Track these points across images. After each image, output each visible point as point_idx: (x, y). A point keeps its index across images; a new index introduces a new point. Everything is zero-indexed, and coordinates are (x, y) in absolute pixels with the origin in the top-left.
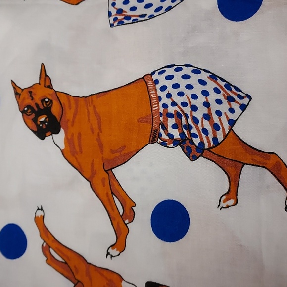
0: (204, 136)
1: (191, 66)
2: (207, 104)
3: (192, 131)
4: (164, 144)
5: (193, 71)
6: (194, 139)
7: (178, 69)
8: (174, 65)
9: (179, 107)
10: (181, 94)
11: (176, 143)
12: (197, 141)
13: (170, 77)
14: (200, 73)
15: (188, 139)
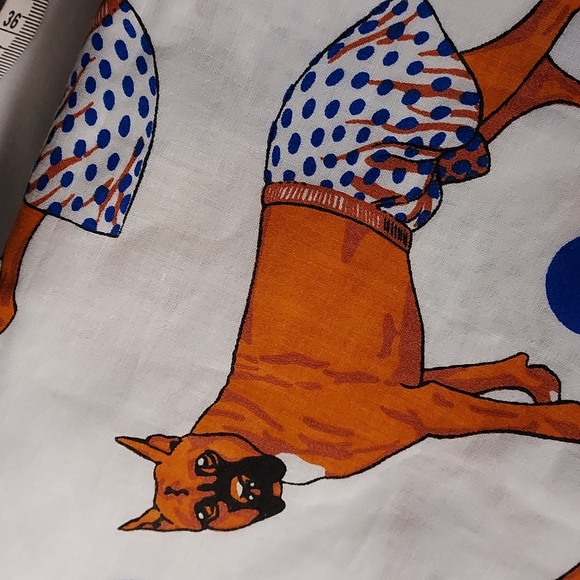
0: (448, 120)
1: (292, 87)
2: (385, 87)
3: (426, 142)
4: (423, 218)
5: (305, 88)
6: (443, 145)
7: (286, 118)
8: (275, 123)
9: (364, 149)
10: (339, 134)
11: (434, 189)
12: (452, 141)
13: (295, 143)
14: (313, 75)
15: (438, 159)
